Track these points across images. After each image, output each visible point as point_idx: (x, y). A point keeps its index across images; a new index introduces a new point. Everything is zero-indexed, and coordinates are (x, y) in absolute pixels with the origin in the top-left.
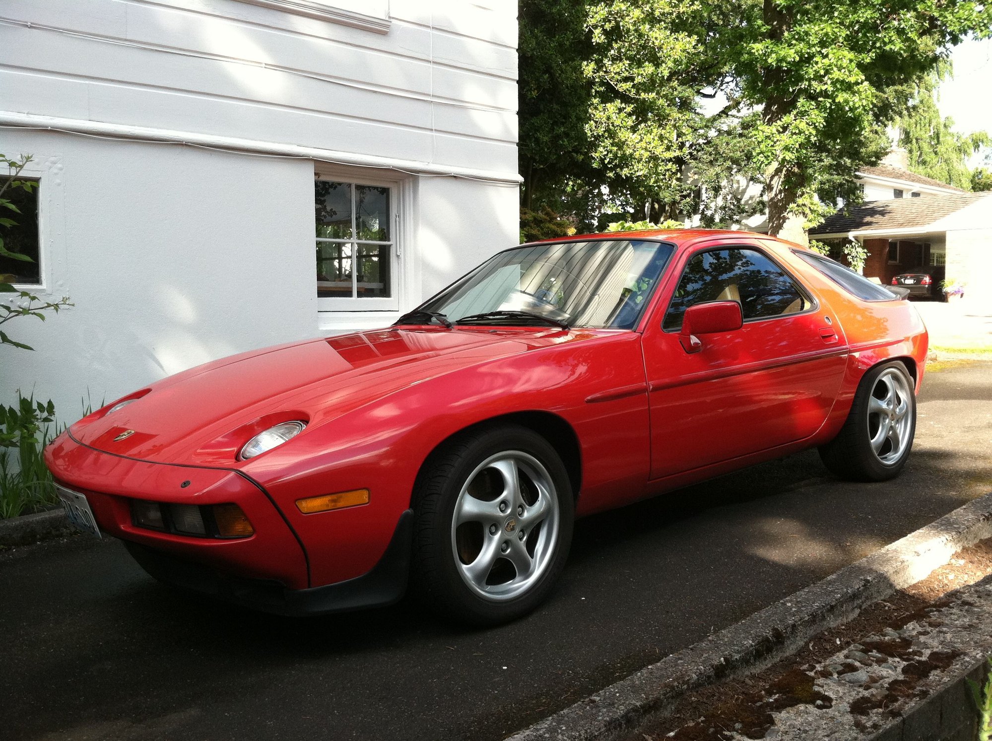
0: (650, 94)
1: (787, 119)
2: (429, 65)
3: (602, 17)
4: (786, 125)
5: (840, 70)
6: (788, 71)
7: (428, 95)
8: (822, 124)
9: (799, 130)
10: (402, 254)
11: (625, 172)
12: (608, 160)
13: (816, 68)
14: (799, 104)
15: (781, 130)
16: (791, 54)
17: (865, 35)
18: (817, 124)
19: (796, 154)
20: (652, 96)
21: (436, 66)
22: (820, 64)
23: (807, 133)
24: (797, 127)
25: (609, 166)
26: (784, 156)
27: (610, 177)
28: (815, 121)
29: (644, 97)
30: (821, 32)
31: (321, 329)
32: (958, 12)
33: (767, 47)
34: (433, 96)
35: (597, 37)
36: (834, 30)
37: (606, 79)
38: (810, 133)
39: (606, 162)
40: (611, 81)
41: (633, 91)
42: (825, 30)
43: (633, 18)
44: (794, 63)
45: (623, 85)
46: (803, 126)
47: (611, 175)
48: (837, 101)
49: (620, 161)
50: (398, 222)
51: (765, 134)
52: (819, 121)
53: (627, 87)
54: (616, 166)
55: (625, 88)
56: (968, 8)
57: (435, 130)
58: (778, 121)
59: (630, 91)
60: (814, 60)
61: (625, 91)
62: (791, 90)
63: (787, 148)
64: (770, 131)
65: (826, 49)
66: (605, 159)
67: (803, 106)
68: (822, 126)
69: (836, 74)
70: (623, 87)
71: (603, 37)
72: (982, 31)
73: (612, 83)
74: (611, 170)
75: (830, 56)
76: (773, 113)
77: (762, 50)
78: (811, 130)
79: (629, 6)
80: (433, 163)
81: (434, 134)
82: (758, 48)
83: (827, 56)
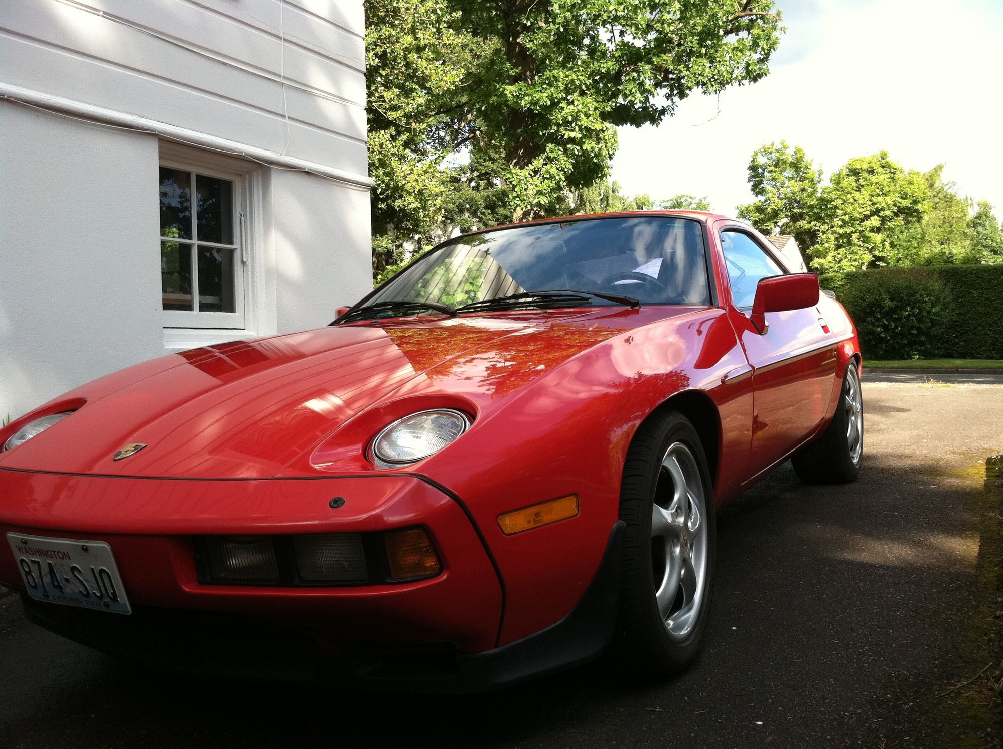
0: (421, 124)
1: (538, 162)
2: (279, 41)
3: (373, 40)
4: (537, 169)
5: (588, 118)
6: (540, 114)
7: (280, 76)
8: (571, 169)
9: (550, 175)
10: (250, 260)
11: (398, 203)
12: (380, 190)
13: (564, 113)
14: (548, 149)
15: (533, 174)
16: (544, 98)
17: (605, 86)
18: (566, 170)
19: (549, 199)
20: (423, 127)
21: (287, 45)
22: (567, 110)
23: (557, 178)
24: (548, 172)
25: (381, 197)
26: (539, 200)
27: (381, 208)
28: (564, 166)
29: (416, 127)
30: (567, 79)
31: (166, 347)
32: (692, 67)
33: (521, 90)
34: (284, 77)
35: (371, 60)
36: (579, 77)
37: (374, 106)
38: (560, 178)
39: (379, 191)
40: (380, 109)
41: (404, 120)
42: (570, 77)
43: (403, 44)
44: (545, 107)
45: (393, 113)
46: (554, 171)
47: (383, 206)
48: (584, 148)
49: (393, 193)
50: (243, 223)
51: (518, 177)
52: (567, 166)
53: (398, 116)
54: (388, 197)
55: (395, 116)
56: (701, 64)
57: (289, 118)
58: (530, 165)
59: (401, 121)
60: (560, 105)
61: (395, 120)
62: (541, 134)
63: (540, 193)
64: (523, 175)
65: (571, 96)
66: (378, 189)
67: (552, 152)
68: (570, 171)
69: (584, 122)
70: (392, 115)
71: (377, 60)
72: (712, 86)
73: (380, 111)
74: (383, 201)
75: (576, 103)
76: (520, 157)
77: (516, 93)
78: (561, 176)
79: (398, 32)
80: (285, 154)
81: (287, 121)
82: (510, 90)
83: (572, 103)
